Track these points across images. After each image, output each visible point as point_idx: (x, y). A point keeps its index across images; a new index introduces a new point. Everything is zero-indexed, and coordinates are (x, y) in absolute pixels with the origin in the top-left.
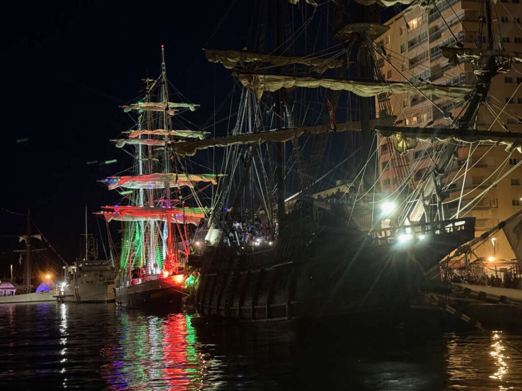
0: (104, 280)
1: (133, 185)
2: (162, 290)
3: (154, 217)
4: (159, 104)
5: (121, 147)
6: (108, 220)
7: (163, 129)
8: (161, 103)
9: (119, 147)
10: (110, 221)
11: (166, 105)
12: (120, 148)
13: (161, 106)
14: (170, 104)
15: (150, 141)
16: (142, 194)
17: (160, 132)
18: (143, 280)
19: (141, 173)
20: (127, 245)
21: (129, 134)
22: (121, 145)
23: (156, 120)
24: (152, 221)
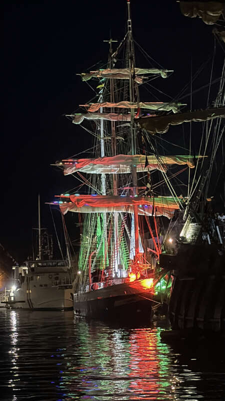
0: (60, 283)
1: (93, 169)
2: (128, 296)
3: (118, 208)
4: (123, 70)
5: (79, 123)
6: (64, 211)
7: (129, 101)
8: (126, 69)
9: (77, 123)
10: (66, 212)
11: (132, 71)
12: (78, 125)
13: (125, 73)
14: (137, 70)
15: (113, 116)
16: (103, 180)
17: (125, 104)
18: (105, 284)
19: (103, 155)
20: (87, 241)
21: (88, 108)
22: (79, 122)
23: (120, 90)
24: (116, 213)
